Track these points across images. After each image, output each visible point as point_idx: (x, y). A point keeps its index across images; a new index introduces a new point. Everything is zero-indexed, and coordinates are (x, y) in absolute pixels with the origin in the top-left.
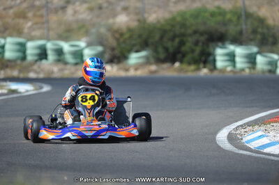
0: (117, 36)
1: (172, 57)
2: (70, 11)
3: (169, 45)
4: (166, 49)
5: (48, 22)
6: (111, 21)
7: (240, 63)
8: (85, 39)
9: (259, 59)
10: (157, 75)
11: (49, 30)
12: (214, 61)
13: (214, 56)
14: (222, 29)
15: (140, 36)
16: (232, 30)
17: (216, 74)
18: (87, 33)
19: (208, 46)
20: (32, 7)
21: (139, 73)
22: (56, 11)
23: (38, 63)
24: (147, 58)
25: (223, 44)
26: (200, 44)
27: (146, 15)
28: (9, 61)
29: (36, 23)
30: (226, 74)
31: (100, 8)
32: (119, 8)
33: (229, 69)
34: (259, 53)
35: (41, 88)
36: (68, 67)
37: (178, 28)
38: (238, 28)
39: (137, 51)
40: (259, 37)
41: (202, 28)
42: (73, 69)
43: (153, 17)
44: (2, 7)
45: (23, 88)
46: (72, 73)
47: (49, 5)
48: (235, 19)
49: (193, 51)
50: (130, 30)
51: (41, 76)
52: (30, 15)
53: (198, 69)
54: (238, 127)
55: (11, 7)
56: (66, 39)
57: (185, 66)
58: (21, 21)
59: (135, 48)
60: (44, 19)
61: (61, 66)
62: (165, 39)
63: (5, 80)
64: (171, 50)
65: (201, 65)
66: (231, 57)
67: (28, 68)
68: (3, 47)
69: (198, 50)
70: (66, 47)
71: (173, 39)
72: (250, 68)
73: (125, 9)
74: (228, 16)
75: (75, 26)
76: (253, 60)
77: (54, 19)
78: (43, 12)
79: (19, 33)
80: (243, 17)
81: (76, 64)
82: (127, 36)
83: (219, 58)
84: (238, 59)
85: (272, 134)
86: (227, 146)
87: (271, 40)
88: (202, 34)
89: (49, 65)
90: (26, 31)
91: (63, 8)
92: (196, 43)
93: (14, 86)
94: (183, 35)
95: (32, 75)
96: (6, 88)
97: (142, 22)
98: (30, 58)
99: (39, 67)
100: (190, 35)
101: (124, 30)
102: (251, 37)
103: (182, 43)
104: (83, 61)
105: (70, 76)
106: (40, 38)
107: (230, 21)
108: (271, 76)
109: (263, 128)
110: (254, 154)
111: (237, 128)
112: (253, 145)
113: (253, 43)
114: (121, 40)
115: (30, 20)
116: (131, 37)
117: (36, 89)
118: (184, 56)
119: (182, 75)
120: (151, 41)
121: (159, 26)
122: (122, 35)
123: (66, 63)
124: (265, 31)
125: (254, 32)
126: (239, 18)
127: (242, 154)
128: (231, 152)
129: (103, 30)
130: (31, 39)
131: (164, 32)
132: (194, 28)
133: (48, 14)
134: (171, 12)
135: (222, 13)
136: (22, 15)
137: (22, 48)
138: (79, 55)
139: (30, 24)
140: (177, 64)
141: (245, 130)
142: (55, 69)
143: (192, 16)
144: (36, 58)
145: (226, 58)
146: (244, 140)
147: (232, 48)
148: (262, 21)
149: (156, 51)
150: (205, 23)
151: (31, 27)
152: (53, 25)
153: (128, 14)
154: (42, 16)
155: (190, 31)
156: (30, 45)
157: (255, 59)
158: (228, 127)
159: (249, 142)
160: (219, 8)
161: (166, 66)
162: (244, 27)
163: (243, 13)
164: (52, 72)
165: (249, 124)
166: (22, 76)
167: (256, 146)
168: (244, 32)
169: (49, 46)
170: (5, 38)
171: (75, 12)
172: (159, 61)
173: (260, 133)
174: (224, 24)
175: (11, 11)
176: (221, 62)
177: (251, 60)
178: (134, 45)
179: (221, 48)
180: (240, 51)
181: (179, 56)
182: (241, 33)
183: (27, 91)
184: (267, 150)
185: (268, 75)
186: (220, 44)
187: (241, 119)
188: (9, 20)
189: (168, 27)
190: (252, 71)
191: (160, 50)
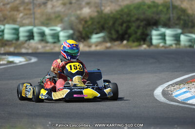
0: (83, 23)
1: (121, 37)
2: (49, 5)
3: (119, 28)
4: (117, 32)
5: (34, 13)
6: (78, 12)
7: (169, 40)
8: (60, 25)
9: (183, 38)
10: (111, 50)
11: (35, 19)
12: (151, 39)
13: (151, 36)
14: (157, 17)
15: (99, 23)
16: (163, 17)
17: (152, 48)
18: (61, 21)
19: (146, 29)
20: (23, 3)
21: (99, 48)
22: (40, 5)
23: (28, 42)
24: (104, 37)
25: (157, 27)
26: (141, 28)
27: (103, 8)
28: (7, 41)
29: (26, 14)
30: (160, 49)
31: (71, 3)
32: (84, 3)
33: (161, 45)
34: (182, 33)
35: (30, 60)
36: (49, 44)
37: (125, 16)
38: (167, 16)
39: (97, 33)
40: (182, 22)
41: (142, 17)
42: (52, 46)
43: (108, 9)
44: (2, 4)
45: (18, 60)
46: (52, 49)
47: (35, 2)
48: (165, 10)
49: (136, 33)
50: (92, 18)
51: (30, 51)
52: (21, 8)
53: (140, 45)
54: (169, 85)
55: (8, 4)
56: (47, 25)
57: (130, 43)
58: (15, 13)
59: (95, 31)
60: (32, 12)
61: (43, 44)
62: (116, 25)
63: (5, 54)
64: (121, 32)
65: (142, 43)
66: (163, 37)
67: (20, 46)
68: (3, 31)
69: (139, 32)
70: (47, 31)
71: (121, 25)
72: (176, 44)
73: (88, 4)
74: (160, 8)
75: (53, 16)
76: (178, 39)
77: (38, 11)
78: (31, 6)
79: (14, 21)
80: (171, 9)
81: (54, 43)
82: (90, 23)
83: (154, 37)
84: (167, 38)
85: (193, 90)
86: (162, 99)
87: (190, 24)
88: (142, 21)
89: (35, 43)
90: (19, 20)
91: (45, 4)
92: (138, 27)
93: (11, 59)
94: (129, 21)
95: (24, 51)
96: (6, 60)
97: (100, 12)
98: (22, 39)
99: (28, 45)
100: (134, 22)
101: (88, 18)
102: (177, 22)
103: (128, 27)
104: (59, 41)
105: (50, 51)
106: (29, 25)
107: (161, 11)
108: (191, 49)
109: (186, 86)
110: (181, 105)
111: (168, 87)
112: (180, 98)
113: (178, 26)
114: (86, 26)
115: (21, 12)
116: (92, 23)
117: (27, 61)
118: (130, 36)
119: (129, 49)
120: (106, 26)
121: (111, 15)
122: (86, 22)
123: (47, 42)
124: (186, 18)
125: (179, 19)
126: (168, 9)
127: (172, 105)
128: (165, 103)
129: (73, 18)
130: (23, 25)
131: (115, 20)
132: (136, 16)
133: (34, 8)
134: (120, 6)
135: (156, 6)
136: (16, 9)
137: (16, 32)
138: (56, 36)
139: (21, 15)
140: (125, 42)
141: (174, 88)
142: (40, 46)
143: (135, 8)
144: (26, 39)
145: (159, 37)
146: (174, 95)
147: (163, 30)
148: (184, 11)
149: (110, 33)
150: (144, 13)
151: (22, 17)
152: (38, 16)
153: (90, 8)
154: (30, 9)
155: (133, 19)
156: (22, 29)
157: (179, 37)
158: (162, 86)
159: (177, 96)
160: (154, 2)
161: (117, 43)
162: (171, 15)
163: (171, 6)
164: (38, 49)
165: (176, 84)
166: (16, 51)
167: (182, 99)
168: (172, 19)
169: (35, 30)
170: (4, 25)
171: (53, 6)
172: (112, 40)
173: (184, 90)
174: (158, 14)
175: (8, 6)
176: (155, 40)
177: (177, 38)
178: (95, 29)
179: (156, 30)
180: (169, 32)
181: (127, 36)
182: (169, 19)
183: (20, 62)
184: (190, 102)
185: (188, 49)
186: (155, 28)
187: (171, 80)
188: (7, 13)
189: (118, 16)
190: (178, 46)
191: (113, 32)
